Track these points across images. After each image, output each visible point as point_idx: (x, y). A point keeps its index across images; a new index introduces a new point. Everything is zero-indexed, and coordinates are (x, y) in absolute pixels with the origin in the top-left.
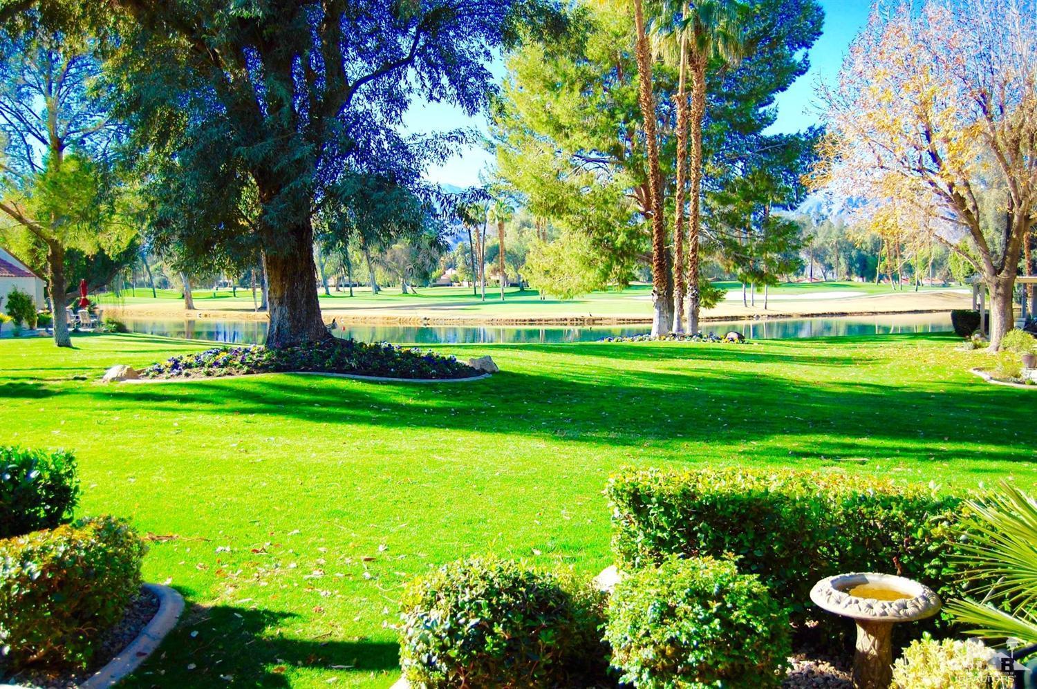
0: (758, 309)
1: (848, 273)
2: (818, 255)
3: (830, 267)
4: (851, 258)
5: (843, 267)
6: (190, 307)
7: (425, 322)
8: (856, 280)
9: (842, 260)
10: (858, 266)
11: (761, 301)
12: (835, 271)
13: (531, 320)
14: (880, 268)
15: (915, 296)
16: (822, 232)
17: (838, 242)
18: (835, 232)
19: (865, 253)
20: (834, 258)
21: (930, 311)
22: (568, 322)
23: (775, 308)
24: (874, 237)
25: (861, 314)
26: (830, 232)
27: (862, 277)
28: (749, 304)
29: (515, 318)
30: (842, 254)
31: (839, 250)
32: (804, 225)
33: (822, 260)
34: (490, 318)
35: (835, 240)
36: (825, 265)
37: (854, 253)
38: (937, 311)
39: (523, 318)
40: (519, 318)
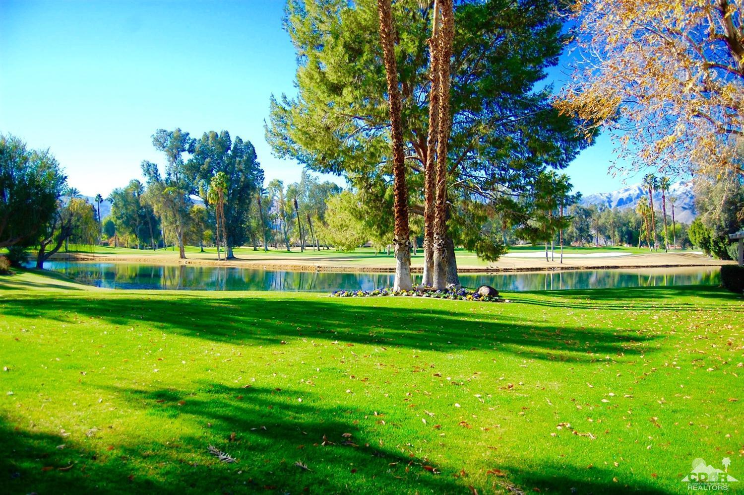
0: (556, 264)
1: (620, 242)
2: (601, 230)
3: (609, 237)
4: (622, 232)
5: (617, 237)
6: (183, 257)
7: (319, 269)
8: (625, 246)
9: (616, 233)
10: (627, 237)
11: (559, 258)
12: (612, 240)
13: (391, 269)
14: (641, 238)
15: (666, 256)
16: (603, 215)
17: (614, 222)
18: (612, 215)
19: (631, 229)
20: (611, 232)
21: (677, 266)
22: (417, 271)
23: (568, 263)
24: (637, 219)
25: (629, 267)
26: (609, 216)
27: (629, 244)
28: (550, 260)
29: (379, 267)
30: (616, 229)
31: (614, 227)
32: (593, 211)
33: (604, 234)
34: (362, 267)
35: (612, 221)
36: (606, 236)
37: (624, 229)
38: (682, 266)
39: (385, 267)
40: (382, 267)
